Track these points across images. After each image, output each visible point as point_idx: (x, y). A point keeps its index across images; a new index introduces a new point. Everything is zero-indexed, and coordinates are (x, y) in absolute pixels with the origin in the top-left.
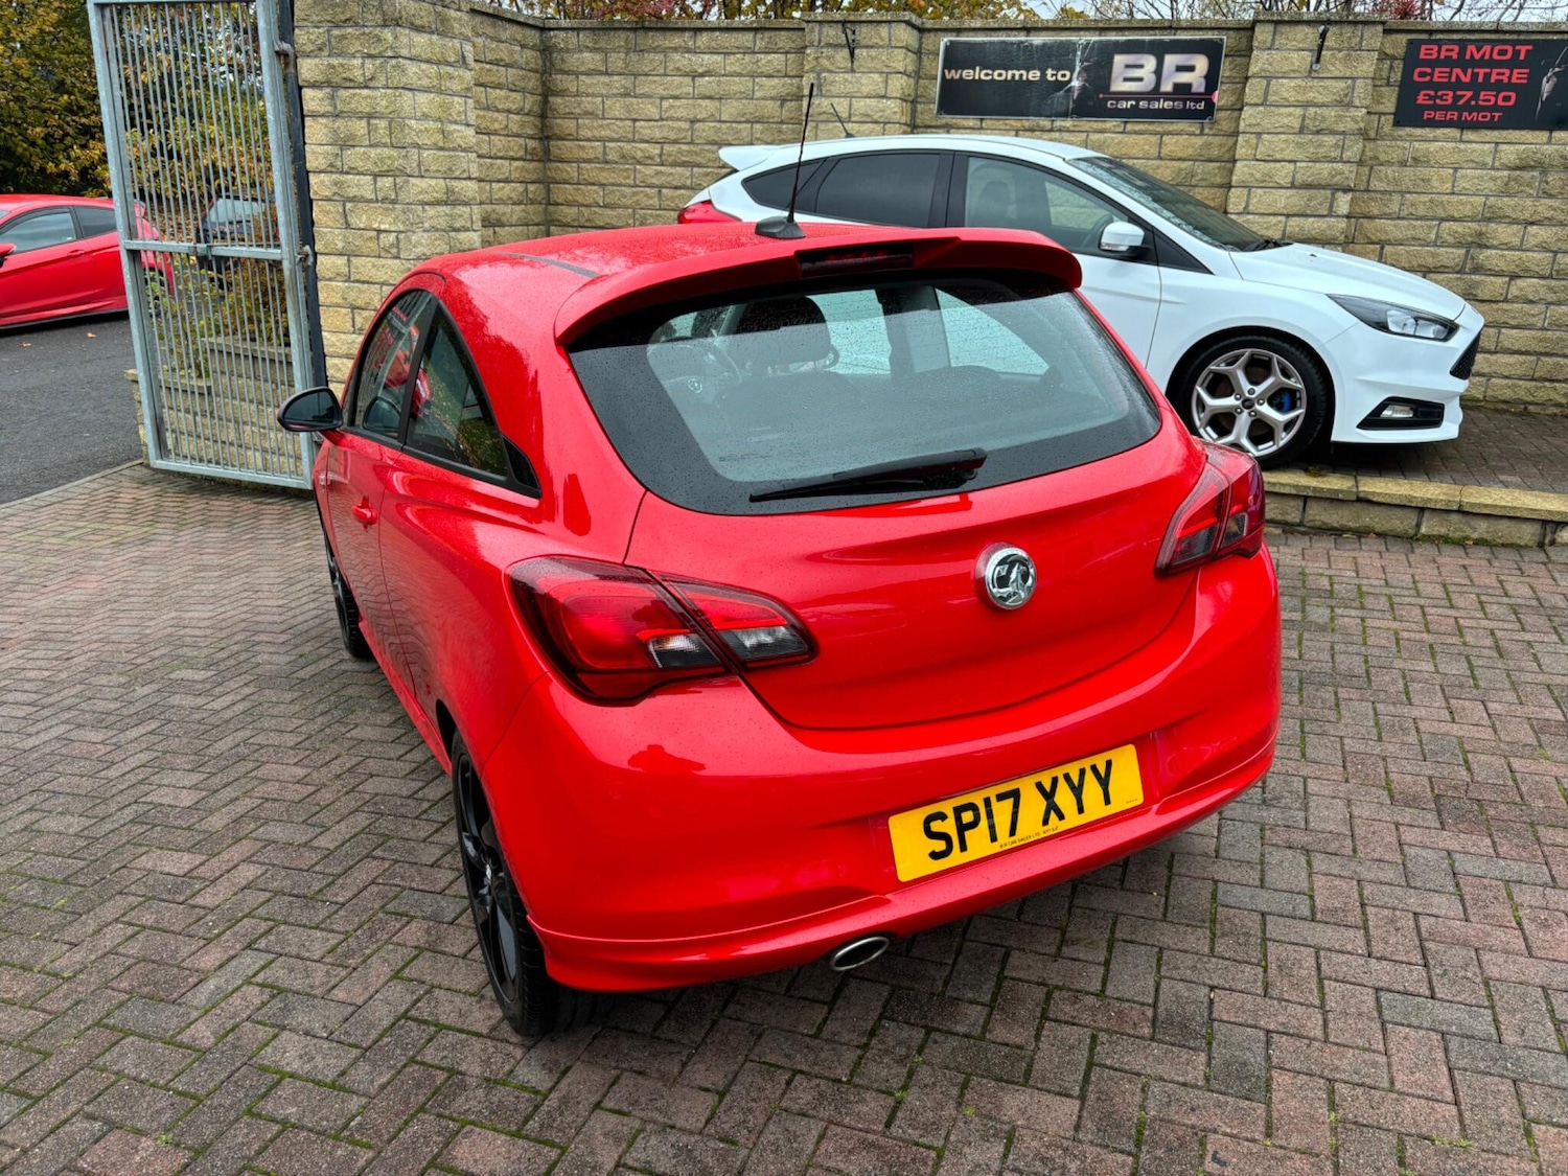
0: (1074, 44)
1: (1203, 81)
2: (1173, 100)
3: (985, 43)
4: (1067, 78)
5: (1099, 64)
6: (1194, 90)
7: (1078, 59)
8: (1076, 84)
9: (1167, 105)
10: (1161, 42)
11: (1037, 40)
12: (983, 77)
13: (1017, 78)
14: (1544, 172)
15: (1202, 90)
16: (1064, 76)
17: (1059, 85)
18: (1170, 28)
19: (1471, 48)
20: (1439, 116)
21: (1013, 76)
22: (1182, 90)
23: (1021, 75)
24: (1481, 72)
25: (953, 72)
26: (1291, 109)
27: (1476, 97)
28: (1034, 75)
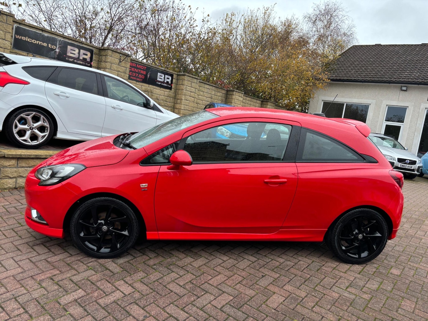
0: (57, 39)
1: (89, 59)
2: (83, 62)
3: (29, 30)
4: (55, 48)
5: (64, 47)
6: (87, 60)
7: (58, 44)
8: (57, 50)
9: (81, 62)
10: (80, 46)
11: (46, 35)
12: (29, 40)
13: (40, 44)
14: (148, 93)
15: (89, 61)
16: (54, 47)
17: (53, 50)
18: (81, 43)
19: (138, 65)
20: (133, 78)
21: (39, 43)
22: (84, 60)
23: (41, 43)
24: (139, 70)
25: (18, 36)
26: (115, 72)
27: (138, 75)
28: (45, 44)
